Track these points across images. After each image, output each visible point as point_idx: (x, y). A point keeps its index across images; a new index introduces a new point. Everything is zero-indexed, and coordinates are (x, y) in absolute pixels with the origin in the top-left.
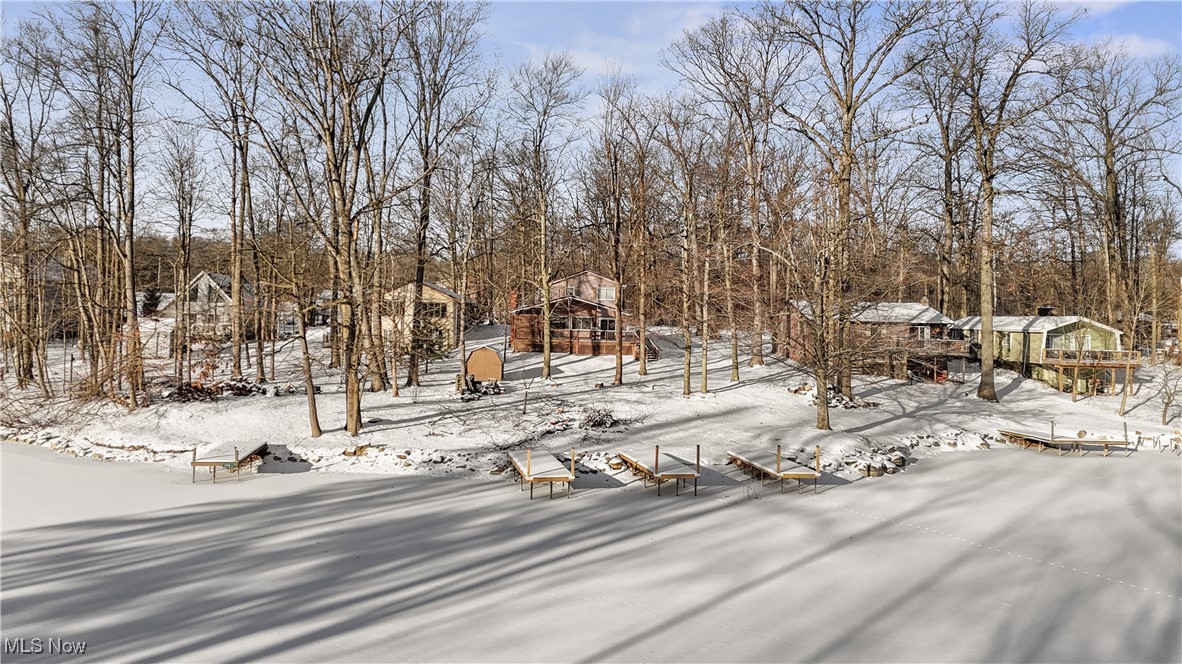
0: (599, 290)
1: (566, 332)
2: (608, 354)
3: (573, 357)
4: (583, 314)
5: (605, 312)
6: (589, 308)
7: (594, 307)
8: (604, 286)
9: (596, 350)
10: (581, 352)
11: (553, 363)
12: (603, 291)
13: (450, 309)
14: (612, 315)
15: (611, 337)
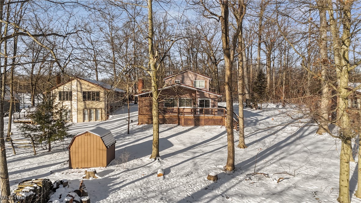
0: (195, 82)
1: (175, 108)
2: (205, 125)
3: (181, 128)
4: (187, 97)
5: (202, 94)
6: (191, 92)
7: (194, 92)
8: (199, 79)
9: (197, 123)
10: (186, 124)
11: (162, 136)
12: (198, 81)
13: (102, 94)
14: (207, 96)
15: (207, 112)
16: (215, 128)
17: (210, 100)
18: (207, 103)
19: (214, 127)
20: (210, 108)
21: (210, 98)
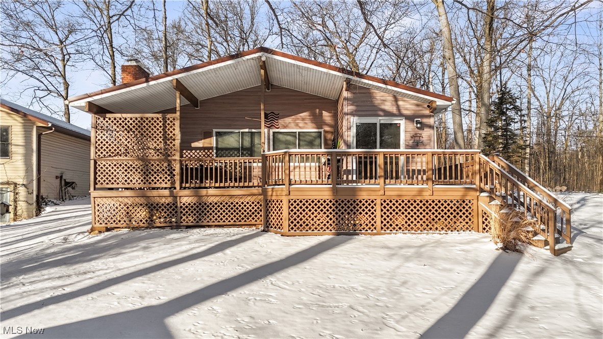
14: (389, 106)
15: (392, 173)
16: (438, 244)
17: (402, 123)
18: (390, 134)
19: (430, 236)
20: (402, 149)
21: (400, 115)
